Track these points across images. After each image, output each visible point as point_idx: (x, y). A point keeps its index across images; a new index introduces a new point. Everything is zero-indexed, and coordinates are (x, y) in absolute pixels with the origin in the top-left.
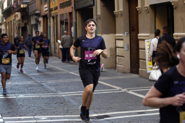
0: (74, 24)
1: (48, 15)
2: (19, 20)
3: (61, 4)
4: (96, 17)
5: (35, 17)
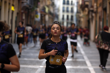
2: (87, 15)
4: (107, 15)
5: (90, 13)
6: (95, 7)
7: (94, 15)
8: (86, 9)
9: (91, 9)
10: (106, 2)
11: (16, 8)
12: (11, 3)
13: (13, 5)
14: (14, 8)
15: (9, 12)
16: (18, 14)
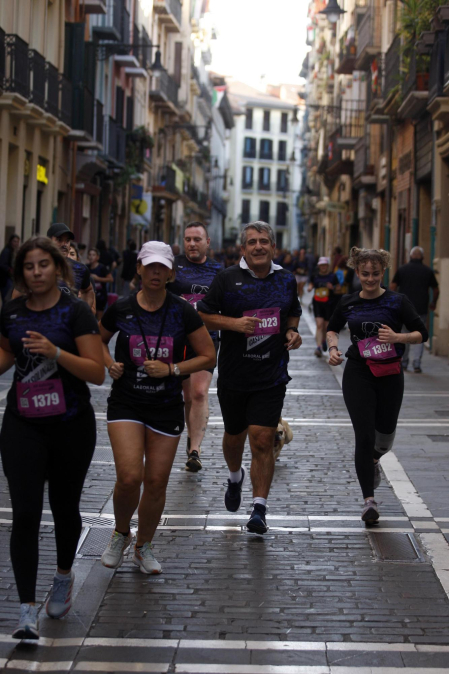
0: (412, 225)
1: (387, 193)
2: (347, 203)
3: (401, 160)
4: (434, 207)
5: (362, 194)
6: (383, 172)
7: (376, 203)
8: (345, 178)
9: (367, 179)
10: (432, 150)
11: (54, 172)
12: (37, 152)
13: (43, 162)
14: (47, 175)
15: (25, 187)
16: (61, 195)
